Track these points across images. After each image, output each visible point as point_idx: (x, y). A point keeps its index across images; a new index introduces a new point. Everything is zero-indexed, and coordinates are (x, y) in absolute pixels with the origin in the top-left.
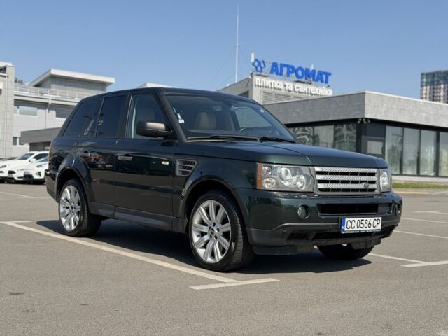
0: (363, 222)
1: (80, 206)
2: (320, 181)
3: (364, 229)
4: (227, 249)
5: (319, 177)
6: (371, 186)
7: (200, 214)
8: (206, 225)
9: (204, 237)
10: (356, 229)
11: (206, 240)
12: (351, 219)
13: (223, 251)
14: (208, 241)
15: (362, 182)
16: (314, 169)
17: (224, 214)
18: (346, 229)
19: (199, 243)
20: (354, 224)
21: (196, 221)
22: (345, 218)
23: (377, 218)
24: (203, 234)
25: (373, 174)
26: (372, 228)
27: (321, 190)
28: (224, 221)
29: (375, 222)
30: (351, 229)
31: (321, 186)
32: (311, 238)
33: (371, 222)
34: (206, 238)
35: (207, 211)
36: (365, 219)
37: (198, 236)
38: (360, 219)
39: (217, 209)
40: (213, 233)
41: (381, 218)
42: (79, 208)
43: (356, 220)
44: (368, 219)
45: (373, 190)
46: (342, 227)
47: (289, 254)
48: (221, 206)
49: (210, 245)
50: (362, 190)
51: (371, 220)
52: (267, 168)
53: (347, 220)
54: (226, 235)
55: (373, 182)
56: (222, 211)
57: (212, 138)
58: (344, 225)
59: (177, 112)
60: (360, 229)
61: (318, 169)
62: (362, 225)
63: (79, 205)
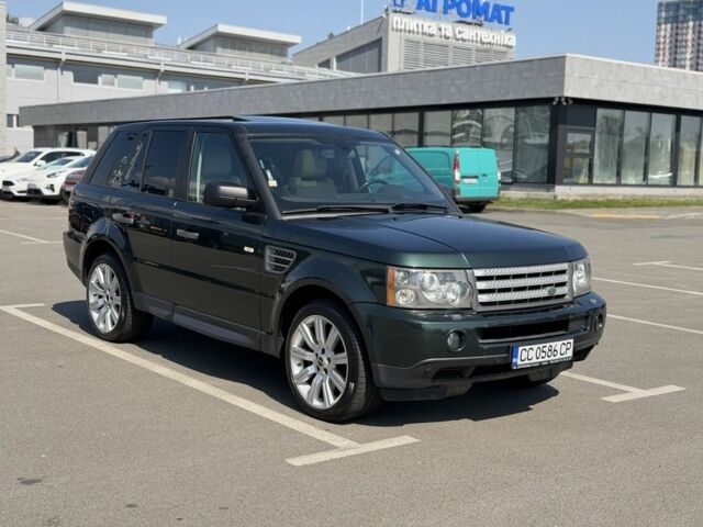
0: (546, 349)
1: (119, 298)
2: (482, 292)
3: (547, 359)
4: (342, 390)
5: (481, 285)
6: (559, 291)
7: (302, 333)
8: (312, 351)
9: (309, 368)
10: (534, 360)
11: (310, 373)
12: (527, 347)
13: (336, 392)
14: (314, 376)
15: (545, 286)
16: (473, 273)
17: (338, 337)
18: (519, 362)
19: (300, 376)
20: (532, 354)
21: (296, 343)
22: (517, 347)
23: (566, 342)
24: (307, 364)
25: (563, 272)
26: (559, 356)
27: (483, 304)
28: (338, 349)
29: (564, 348)
30: (527, 362)
31: (484, 298)
32: (467, 375)
33: (558, 349)
34: (311, 370)
35: (313, 329)
36: (548, 345)
37: (299, 365)
38: (541, 346)
39: (327, 329)
40: (321, 365)
41: (572, 341)
42: (118, 300)
43: (535, 347)
44: (553, 344)
45: (563, 296)
46: (514, 360)
47: (435, 398)
48: (334, 327)
49: (316, 381)
50: (545, 299)
51: (557, 345)
52: (401, 274)
53: (521, 348)
54: (340, 369)
55: (563, 284)
56: (335, 333)
57: (320, 211)
58: (516, 357)
59: (266, 168)
60: (540, 360)
61: (479, 273)
62: (543, 354)
63: (118, 295)
